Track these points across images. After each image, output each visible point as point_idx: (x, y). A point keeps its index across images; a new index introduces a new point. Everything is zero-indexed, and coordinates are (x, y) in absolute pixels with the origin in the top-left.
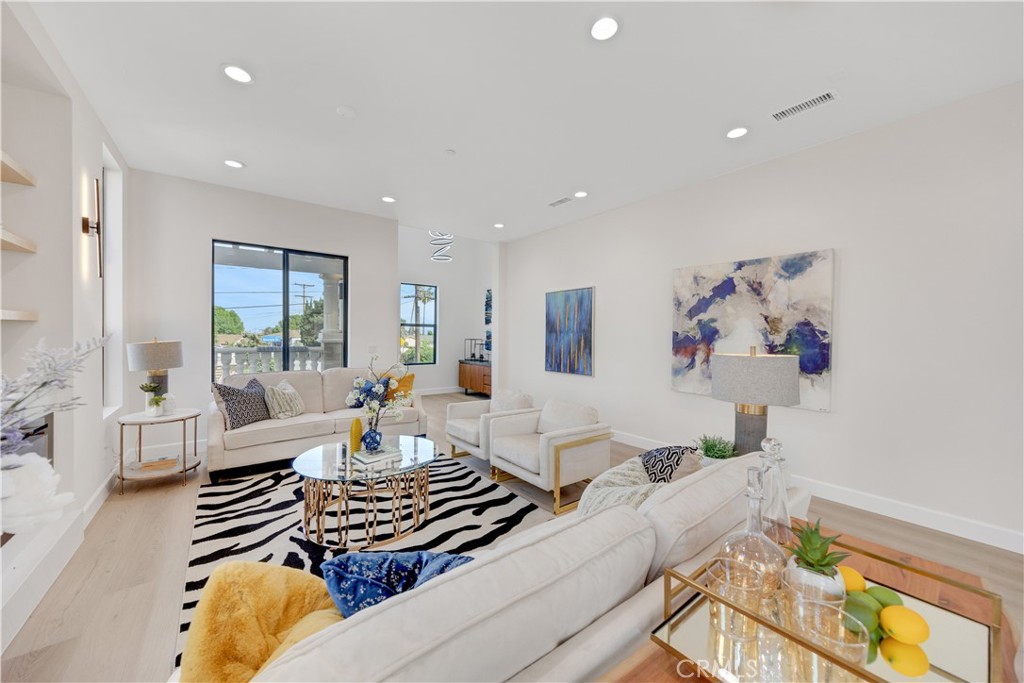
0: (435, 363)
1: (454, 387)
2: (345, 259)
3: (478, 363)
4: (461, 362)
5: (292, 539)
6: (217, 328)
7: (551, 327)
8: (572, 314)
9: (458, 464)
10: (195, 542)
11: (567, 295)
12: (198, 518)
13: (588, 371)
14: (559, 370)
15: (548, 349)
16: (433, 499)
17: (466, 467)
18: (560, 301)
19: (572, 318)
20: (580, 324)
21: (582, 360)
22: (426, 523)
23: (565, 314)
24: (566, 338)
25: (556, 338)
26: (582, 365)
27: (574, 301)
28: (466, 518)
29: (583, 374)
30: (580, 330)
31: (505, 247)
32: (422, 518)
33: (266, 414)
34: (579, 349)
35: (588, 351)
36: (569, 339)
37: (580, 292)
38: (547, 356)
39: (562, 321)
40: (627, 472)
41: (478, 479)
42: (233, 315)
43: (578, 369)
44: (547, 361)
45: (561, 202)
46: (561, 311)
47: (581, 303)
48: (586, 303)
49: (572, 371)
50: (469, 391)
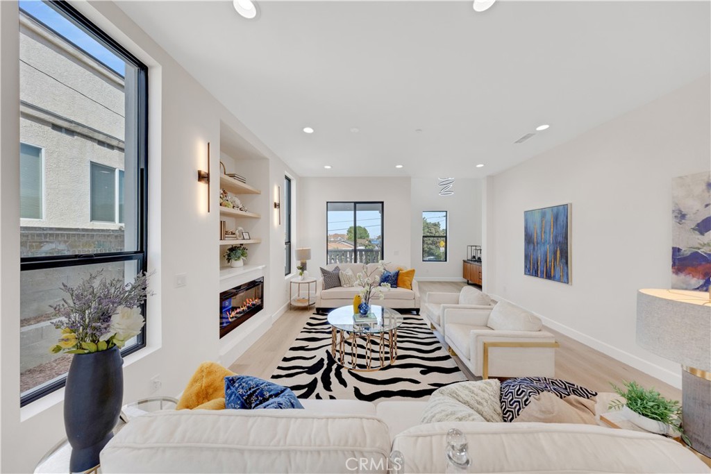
0: (446, 261)
1: (460, 278)
2: (382, 203)
3: (476, 263)
4: (464, 261)
5: (327, 351)
6: (358, 236)
7: (529, 239)
8: (548, 229)
9: (432, 333)
10: (297, 339)
11: (543, 212)
12: (304, 328)
13: (565, 278)
14: (536, 275)
15: (527, 257)
16: (401, 352)
17: (435, 337)
18: (537, 217)
19: (548, 231)
20: (556, 237)
21: (558, 269)
22: (390, 367)
23: (542, 228)
24: (543, 249)
25: (534, 248)
26: (558, 272)
27: (549, 217)
28: (414, 373)
29: (559, 281)
30: (556, 242)
31: (491, 179)
32: (387, 363)
33: (340, 285)
34: (555, 259)
35: (564, 261)
36: (545, 249)
37: (555, 210)
38: (525, 262)
39: (539, 234)
40: (476, 390)
41: (439, 348)
42: (365, 230)
43: (554, 276)
44: (526, 267)
45: (525, 138)
46: (538, 226)
47: (556, 218)
48: (561, 218)
49: (549, 276)
50: (470, 282)
